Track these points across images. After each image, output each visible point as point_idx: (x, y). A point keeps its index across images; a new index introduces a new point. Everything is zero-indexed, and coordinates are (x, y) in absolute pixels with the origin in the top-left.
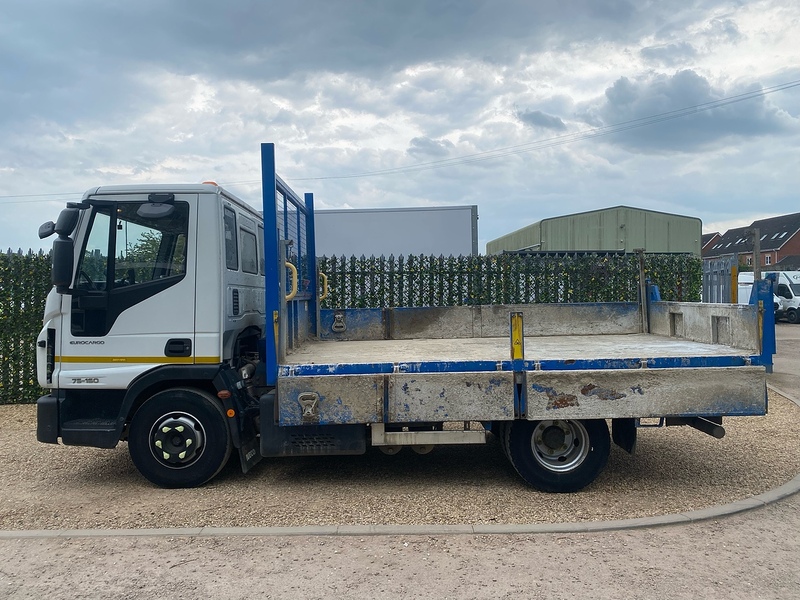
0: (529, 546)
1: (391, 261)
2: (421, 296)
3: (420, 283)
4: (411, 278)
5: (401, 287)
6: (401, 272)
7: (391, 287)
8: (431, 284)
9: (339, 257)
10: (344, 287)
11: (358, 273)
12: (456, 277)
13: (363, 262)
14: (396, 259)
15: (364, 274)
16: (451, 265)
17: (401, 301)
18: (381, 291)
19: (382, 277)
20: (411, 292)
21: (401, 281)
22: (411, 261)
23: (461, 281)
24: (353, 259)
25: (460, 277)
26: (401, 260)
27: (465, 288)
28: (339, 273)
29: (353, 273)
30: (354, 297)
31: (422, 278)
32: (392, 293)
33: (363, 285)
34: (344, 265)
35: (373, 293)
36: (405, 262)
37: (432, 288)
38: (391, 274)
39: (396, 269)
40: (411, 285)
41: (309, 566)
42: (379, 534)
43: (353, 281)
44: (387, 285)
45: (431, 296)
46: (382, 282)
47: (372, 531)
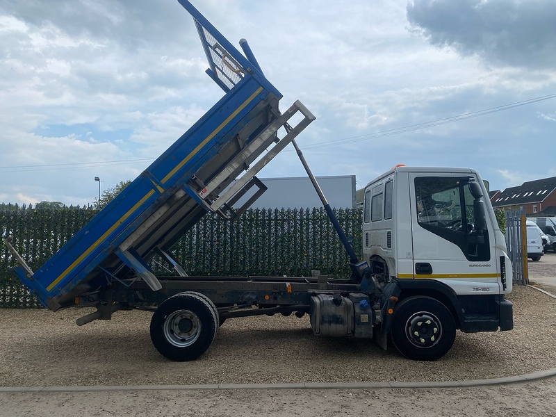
0: (428, 396)
1: (301, 212)
2: (321, 235)
3: (321, 226)
4: (314, 224)
5: (308, 229)
6: (308, 219)
7: (302, 228)
8: (328, 227)
9: (267, 209)
10: (270, 229)
11: (280, 220)
12: (344, 223)
13: (282, 213)
14: (305, 210)
15: (283, 220)
16: (340, 214)
17: (307, 238)
18: (295, 232)
19: (296, 223)
20: (314, 232)
21: (308, 225)
22: (314, 212)
23: (347, 225)
24: (276, 210)
25: (347, 222)
26: (308, 211)
27: (350, 230)
28: (267, 220)
29: (276, 220)
30: (277, 236)
31: (322, 224)
32: (302, 233)
33: (283, 228)
34: (270, 214)
35: (289, 234)
36: (310, 212)
37: (328, 230)
38: (301, 221)
39: (305, 217)
40: (314, 228)
41: (294, 407)
42: (331, 388)
43: (276, 224)
44: (298, 227)
45: (328, 235)
46: (295, 225)
47: (327, 386)
